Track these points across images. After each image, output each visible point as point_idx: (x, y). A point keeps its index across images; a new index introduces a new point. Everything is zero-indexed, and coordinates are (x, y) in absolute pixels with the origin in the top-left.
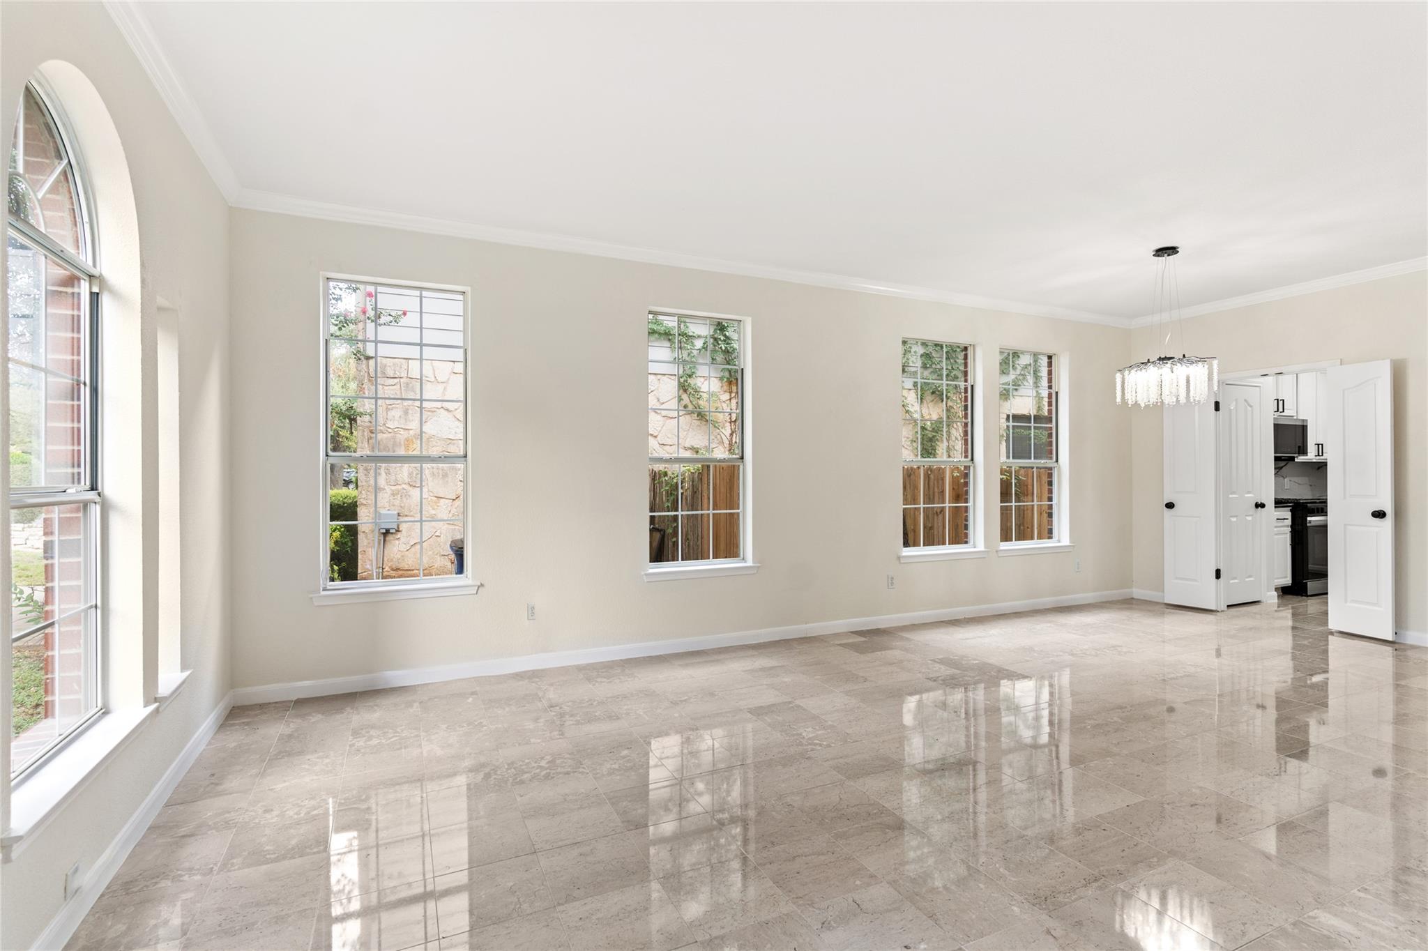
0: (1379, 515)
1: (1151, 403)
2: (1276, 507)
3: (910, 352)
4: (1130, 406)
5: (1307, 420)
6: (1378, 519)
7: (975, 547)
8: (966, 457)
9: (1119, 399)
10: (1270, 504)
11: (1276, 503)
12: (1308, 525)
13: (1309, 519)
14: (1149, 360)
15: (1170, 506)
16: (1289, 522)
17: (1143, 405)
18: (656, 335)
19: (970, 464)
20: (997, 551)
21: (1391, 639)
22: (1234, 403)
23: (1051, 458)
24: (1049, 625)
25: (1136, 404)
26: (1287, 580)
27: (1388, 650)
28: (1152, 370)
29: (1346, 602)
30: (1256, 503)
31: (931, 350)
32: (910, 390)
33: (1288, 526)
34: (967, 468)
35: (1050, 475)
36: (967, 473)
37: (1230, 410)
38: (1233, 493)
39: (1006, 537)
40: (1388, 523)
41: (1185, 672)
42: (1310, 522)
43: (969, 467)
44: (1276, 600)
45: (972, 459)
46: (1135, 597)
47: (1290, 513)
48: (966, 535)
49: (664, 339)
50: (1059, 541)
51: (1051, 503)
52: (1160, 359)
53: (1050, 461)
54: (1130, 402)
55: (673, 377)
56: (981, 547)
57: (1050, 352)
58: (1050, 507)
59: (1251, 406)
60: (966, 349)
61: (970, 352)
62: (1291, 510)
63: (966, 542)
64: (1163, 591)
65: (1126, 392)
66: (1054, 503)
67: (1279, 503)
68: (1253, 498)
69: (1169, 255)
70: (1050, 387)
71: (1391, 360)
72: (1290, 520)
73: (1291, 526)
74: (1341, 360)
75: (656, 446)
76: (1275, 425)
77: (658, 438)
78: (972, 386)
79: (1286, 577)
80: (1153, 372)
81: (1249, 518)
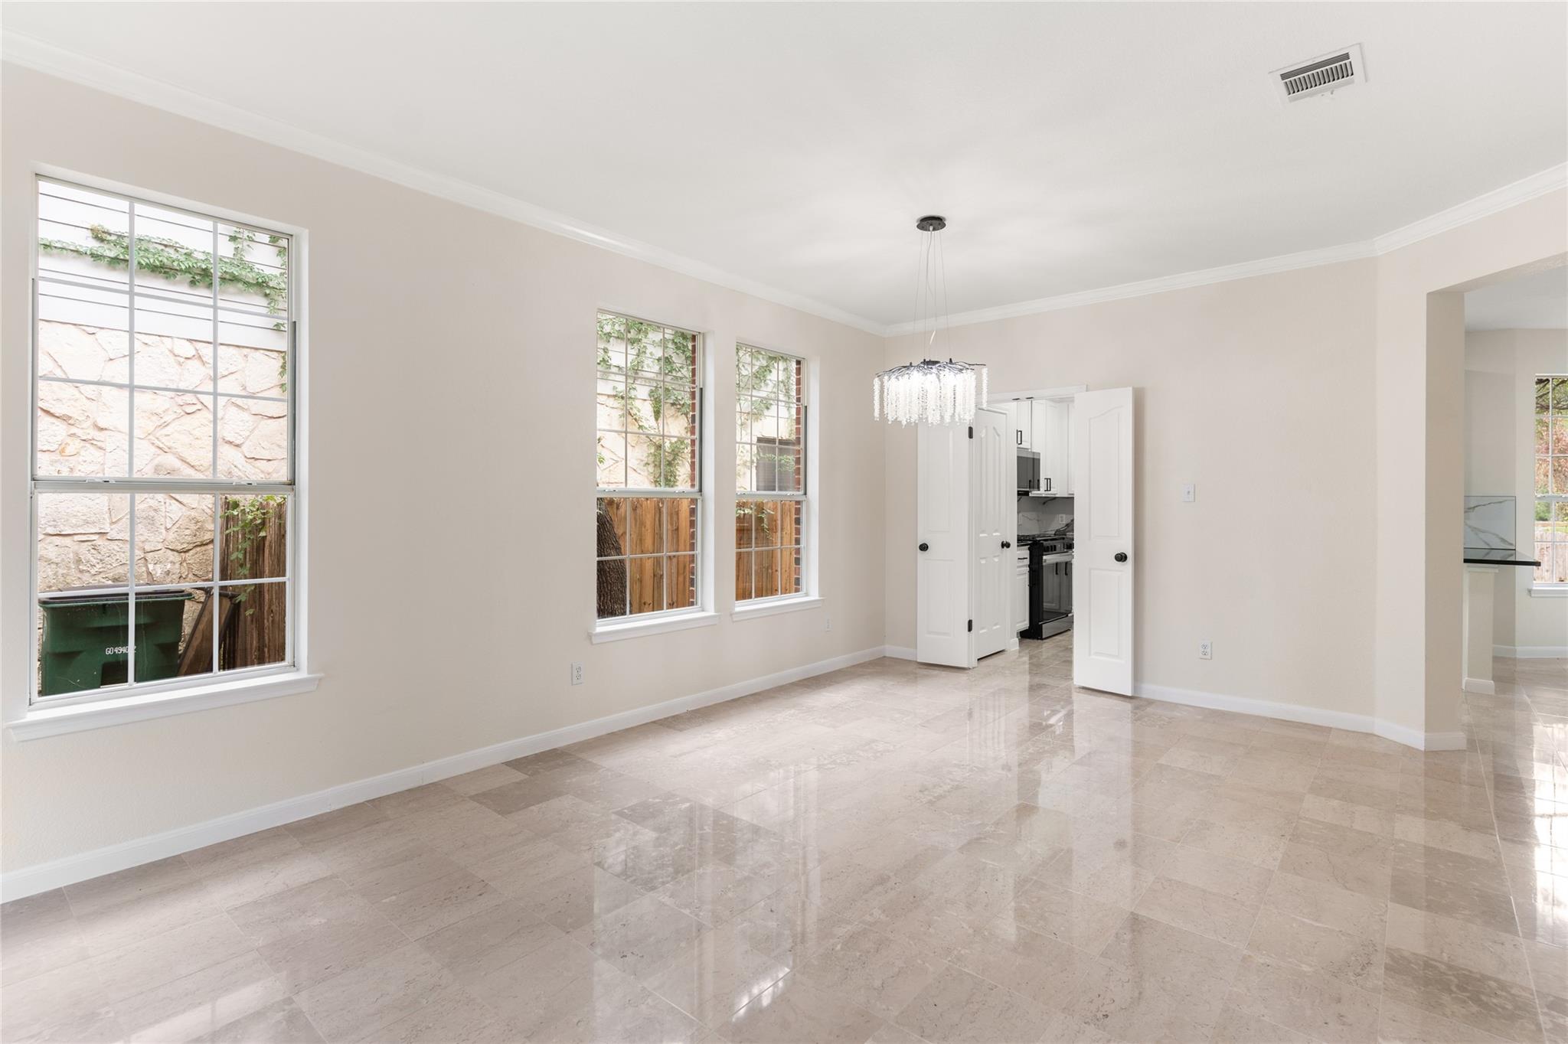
0: (1121, 558)
1: (912, 420)
2: (1018, 546)
3: (645, 352)
4: (890, 423)
5: (1039, 454)
6: (1121, 562)
7: (703, 611)
8: (693, 486)
9: (877, 413)
10: (1014, 542)
11: (1018, 540)
12: (1044, 564)
13: (1044, 557)
14: (911, 363)
15: (924, 547)
16: (1027, 562)
17: (904, 423)
18: (240, 285)
19: (697, 496)
20: (731, 615)
21: (1130, 695)
22: (984, 431)
23: (798, 489)
24: (792, 711)
25: (896, 422)
26: (1025, 624)
27: (1128, 706)
28: (916, 376)
29: (1090, 655)
30: (1003, 542)
31: (670, 354)
32: (645, 400)
33: (1025, 566)
34: (694, 501)
35: (798, 511)
36: (693, 509)
37: (981, 438)
38: (983, 532)
39: (743, 594)
40: (1129, 564)
41: (952, 780)
42: (1045, 560)
43: (697, 500)
44: (1017, 648)
45: (701, 490)
46: (887, 655)
47: (1028, 552)
48: (692, 594)
49: (256, 294)
50: (807, 595)
51: (798, 546)
52: (925, 362)
53: (798, 493)
54: (890, 418)
55: (275, 355)
56: (711, 611)
57: (800, 355)
58: (798, 551)
59: (999, 435)
60: (694, 338)
61: (699, 343)
62: (1029, 549)
63: (692, 604)
64: (916, 648)
65: (885, 405)
66: (802, 545)
67: (1021, 540)
68: (999, 536)
69: (934, 229)
70: (798, 400)
71: (1133, 388)
72: (1028, 560)
73: (1029, 566)
74: (1087, 386)
75: (240, 460)
76: (1018, 457)
77: (244, 448)
78: (701, 389)
79: (1025, 621)
80: (916, 380)
81: (996, 560)
